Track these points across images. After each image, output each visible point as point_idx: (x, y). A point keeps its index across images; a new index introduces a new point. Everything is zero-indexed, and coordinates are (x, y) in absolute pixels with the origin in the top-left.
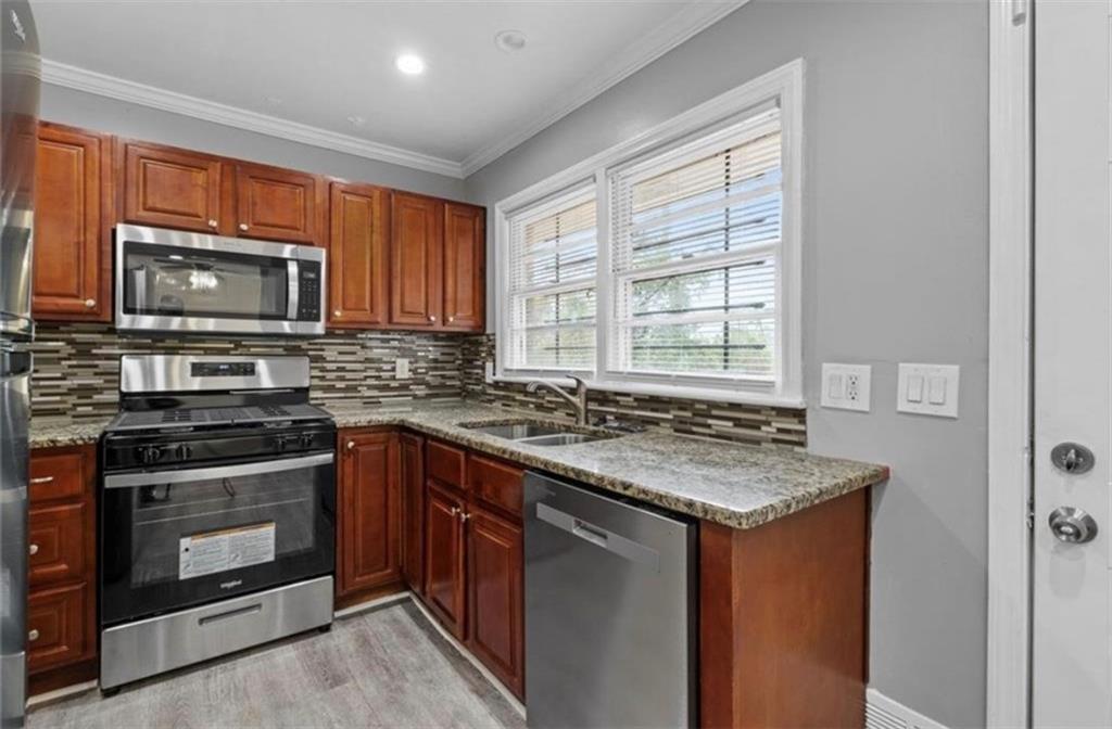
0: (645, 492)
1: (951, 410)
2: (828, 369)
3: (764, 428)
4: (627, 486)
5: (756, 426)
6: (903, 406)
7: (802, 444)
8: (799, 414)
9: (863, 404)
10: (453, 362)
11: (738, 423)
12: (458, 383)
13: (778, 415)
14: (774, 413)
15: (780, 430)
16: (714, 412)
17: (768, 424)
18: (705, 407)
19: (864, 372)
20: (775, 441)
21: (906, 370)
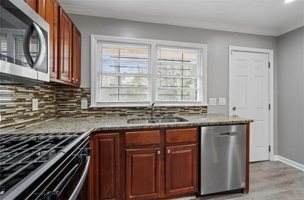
0: (237, 122)
1: (225, 104)
2: (210, 99)
3: (200, 110)
4: (233, 122)
5: (198, 110)
6: (220, 104)
7: (206, 112)
8: (206, 107)
9: (215, 105)
10: (53, 101)
11: (195, 110)
12: (54, 111)
13: (203, 108)
14: (202, 107)
15: (203, 110)
16: (190, 109)
17: (201, 109)
18: (187, 108)
19: (215, 99)
20: (202, 113)
21: (220, 99)
